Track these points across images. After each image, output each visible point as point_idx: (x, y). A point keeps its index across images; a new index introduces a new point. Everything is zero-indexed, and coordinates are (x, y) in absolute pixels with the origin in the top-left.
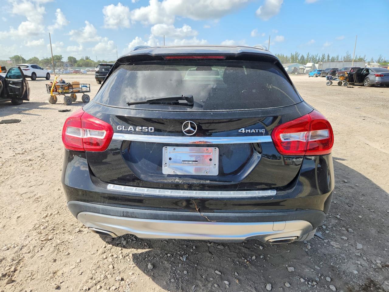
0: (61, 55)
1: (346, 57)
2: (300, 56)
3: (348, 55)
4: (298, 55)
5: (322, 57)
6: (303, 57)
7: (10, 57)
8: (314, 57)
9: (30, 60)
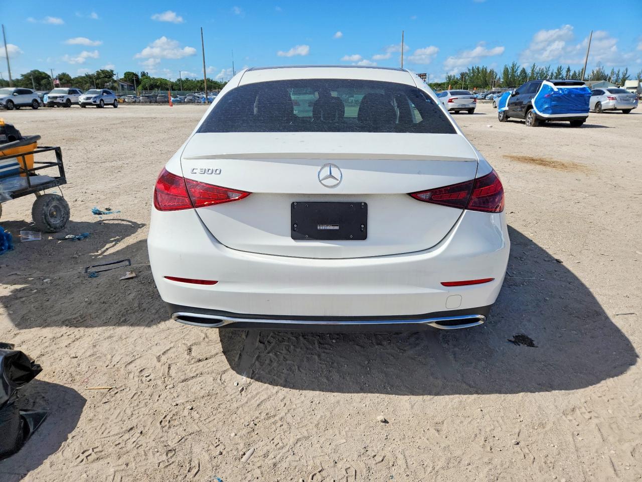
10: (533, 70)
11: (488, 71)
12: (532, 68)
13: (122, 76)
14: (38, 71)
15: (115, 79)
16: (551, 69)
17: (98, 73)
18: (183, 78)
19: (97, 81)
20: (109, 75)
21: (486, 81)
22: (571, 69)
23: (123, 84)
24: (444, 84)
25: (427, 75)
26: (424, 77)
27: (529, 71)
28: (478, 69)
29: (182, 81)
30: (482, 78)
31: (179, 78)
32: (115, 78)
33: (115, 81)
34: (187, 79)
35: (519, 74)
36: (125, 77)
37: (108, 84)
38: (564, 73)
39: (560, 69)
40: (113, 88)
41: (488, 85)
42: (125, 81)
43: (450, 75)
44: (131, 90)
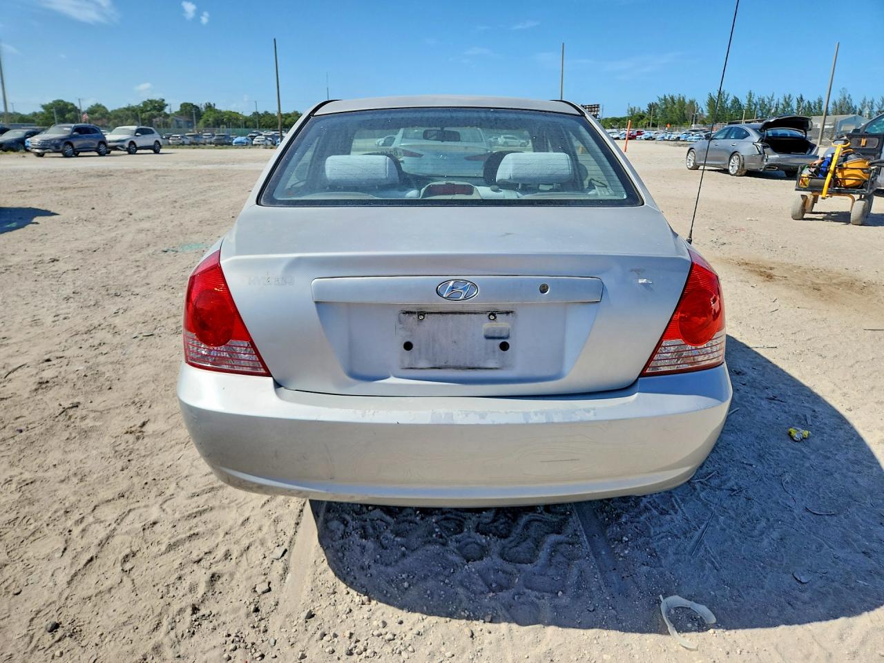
0: (163, 98)
1: (838, 103)
2: (731, 98)
3: (845, 98)
4: (726, 96)
5: (784, 103)
6: (736, 101)
7: (43, 104)
8: (763, 101)
9: (91, 111)
10: (749, 101)
11: (687, 101)
12: (748, 97)
13: (178, 109)
14: (62, 101)
15: (168, 113)
16: (776, 99)
17: (145, 104)
18: (261, 111)
19: (143, 116)
20: (159, 106)
21: (684, 115)
22: (804, 98)
23: (179, 119)
24: (624, 119)
25: (601, 107)
26: (596, 109)
27: (744, 102)
28: (672, 98)
29: (259, 115)
30: (678, 111)
31: (255, 111)
32: (167, 110)
33: (167, 116)
34: (266, 112)
35: (730, 105)
36: (181, 110)
37: (158, 119)
38: (794, 105)
39: (789, 98)
40: (166, 125)
41: (687, 120)
42: (182, 115)
43: (633, 107)
44: (189, 127)
